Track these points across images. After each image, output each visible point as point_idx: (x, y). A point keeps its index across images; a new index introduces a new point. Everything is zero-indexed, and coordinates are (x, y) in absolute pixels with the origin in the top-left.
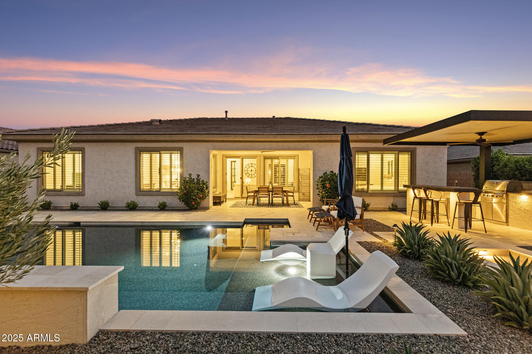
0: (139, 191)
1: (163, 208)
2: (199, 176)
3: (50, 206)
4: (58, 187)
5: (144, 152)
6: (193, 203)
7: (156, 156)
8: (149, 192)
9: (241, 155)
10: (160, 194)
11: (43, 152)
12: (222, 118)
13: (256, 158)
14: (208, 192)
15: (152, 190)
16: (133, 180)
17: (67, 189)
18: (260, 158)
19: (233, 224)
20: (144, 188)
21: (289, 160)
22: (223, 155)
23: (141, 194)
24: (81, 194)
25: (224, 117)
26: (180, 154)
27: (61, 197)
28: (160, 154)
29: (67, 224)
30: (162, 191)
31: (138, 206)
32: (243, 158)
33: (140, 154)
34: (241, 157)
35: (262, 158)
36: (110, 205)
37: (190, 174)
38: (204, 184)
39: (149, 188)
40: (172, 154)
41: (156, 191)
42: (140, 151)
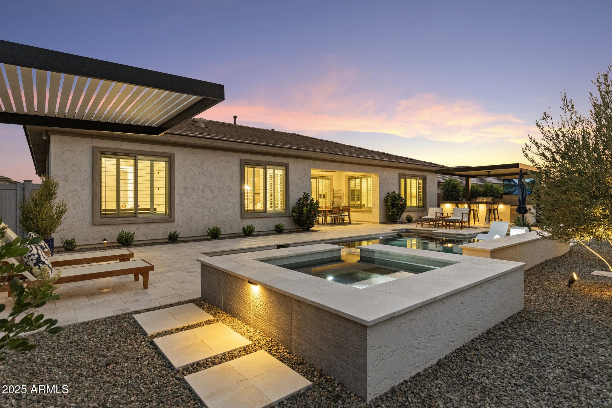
0: (244, 214)
1: (279, 230)
7: (260, 170)
10: (268, 216)
15: (255, 211)
25: (233, 123)
28: (264, 168)
31: (255, 230)
33: (244, 167)
40: (276, 170)
41: (259, 212)
42: (243, 164)
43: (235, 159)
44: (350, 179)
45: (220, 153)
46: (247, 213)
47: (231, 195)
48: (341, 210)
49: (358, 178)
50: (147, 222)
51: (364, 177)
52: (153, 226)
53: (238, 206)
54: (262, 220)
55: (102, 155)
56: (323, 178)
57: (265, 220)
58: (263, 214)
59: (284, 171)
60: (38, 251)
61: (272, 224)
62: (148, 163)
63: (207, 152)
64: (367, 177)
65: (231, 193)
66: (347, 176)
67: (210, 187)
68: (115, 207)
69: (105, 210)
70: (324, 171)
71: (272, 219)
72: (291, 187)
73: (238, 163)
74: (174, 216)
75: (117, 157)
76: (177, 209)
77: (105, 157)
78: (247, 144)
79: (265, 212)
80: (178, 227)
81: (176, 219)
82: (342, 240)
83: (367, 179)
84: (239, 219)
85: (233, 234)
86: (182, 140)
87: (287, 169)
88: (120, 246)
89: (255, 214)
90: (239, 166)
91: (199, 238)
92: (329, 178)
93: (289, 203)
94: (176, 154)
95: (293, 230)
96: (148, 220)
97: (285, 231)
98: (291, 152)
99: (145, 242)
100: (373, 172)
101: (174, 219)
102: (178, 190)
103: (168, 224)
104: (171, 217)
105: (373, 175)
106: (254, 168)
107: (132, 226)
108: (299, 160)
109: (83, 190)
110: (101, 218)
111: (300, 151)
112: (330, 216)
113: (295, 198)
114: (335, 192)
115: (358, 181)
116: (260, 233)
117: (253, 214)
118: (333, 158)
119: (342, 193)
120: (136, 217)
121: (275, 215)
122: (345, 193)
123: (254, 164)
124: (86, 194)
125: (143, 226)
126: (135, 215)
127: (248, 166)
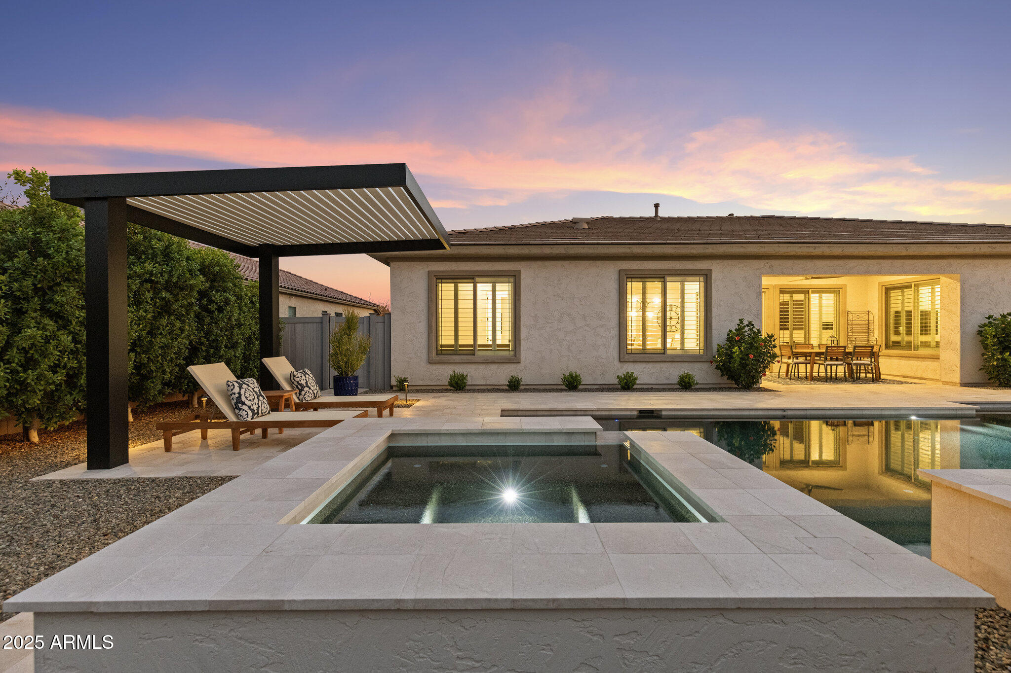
0: (624, 354)
1: (686, 385)
10: (669, 360)
12: (650, 218)
15: (645, 351)
20: (633, 347)
21: (823, 295)
25: (653, 215)
27: (474, 366)
30: (669, 352)
31: (638, 382)
39: (641, 347)
40: (686, 283)
41: (654, 353)
42: (625, 277)
43: (609, 272)
44: (888, 290)
45: (585, 264)
46: (631, 353)
47: (602, 326)
48: (850, 353)
49: (910, 287)
50: (487, 362)
51: (924, 285)
52: (493, 367)
53: (614, 343)
54: (658, 366)
55: (438, 281)
56: (821, 291)
57: (664, 366)
58: (662, 356)
59: (702, 284)
60: (240, 390)
61: (674, 373)
62: (489, 287)
63: (567, 264)
64: (932, 283)
65: (603, 323)
66: (881, 285)
67: (570, 314)
68: (453, 343)
69: (442, 346)
70: (812, 278)
71: (676, 364)
72: (715, 311)
73: (615, 276)
74: (520, 355)
75: (455, 281)
76: (524, 345)
77: (441, 283)
78: (623, 246)
79: (664, 353)
80: (526, 370)
81: (523, 359)
82: (789, 413)
83: (933, 289)
84: (616, 363)
85: (606, 384)
86: (525, 251)
87: (707, 281)
88: (451, 390)
89: (645, 356)
90: (617, 282)
91: (554, 387)
92: (836, 291)
93: (711, 337)
94: (522, 271)
95: (720, 386)
96: (487, 360)
97: (697, 387)
98: (710, 250)
99: (485, 387)
100: (942, 271)
101: (520, 359)
102: (524, 320)
103: (513, 366)
104: (516, 357)
105: (943, 279)
106: (644, 282)
107: (469, 366)
108: (730, 262)
109: (420, 322)
110: (437, 355)
111: (729, 245)
112: (820, 364)
113: (722, 329)
114: (850, 317)
115: (909, 293)
116: (654, 387)
117: (642, 355)
118: (814, 251)
119: (871, 318)
120: (474, 355)
121: (686, 358)
122: (876, 317)
123: (644, 277)
124: (422, 327)
125: (482, 367)
126: (472, 353)
127: (633, 280)
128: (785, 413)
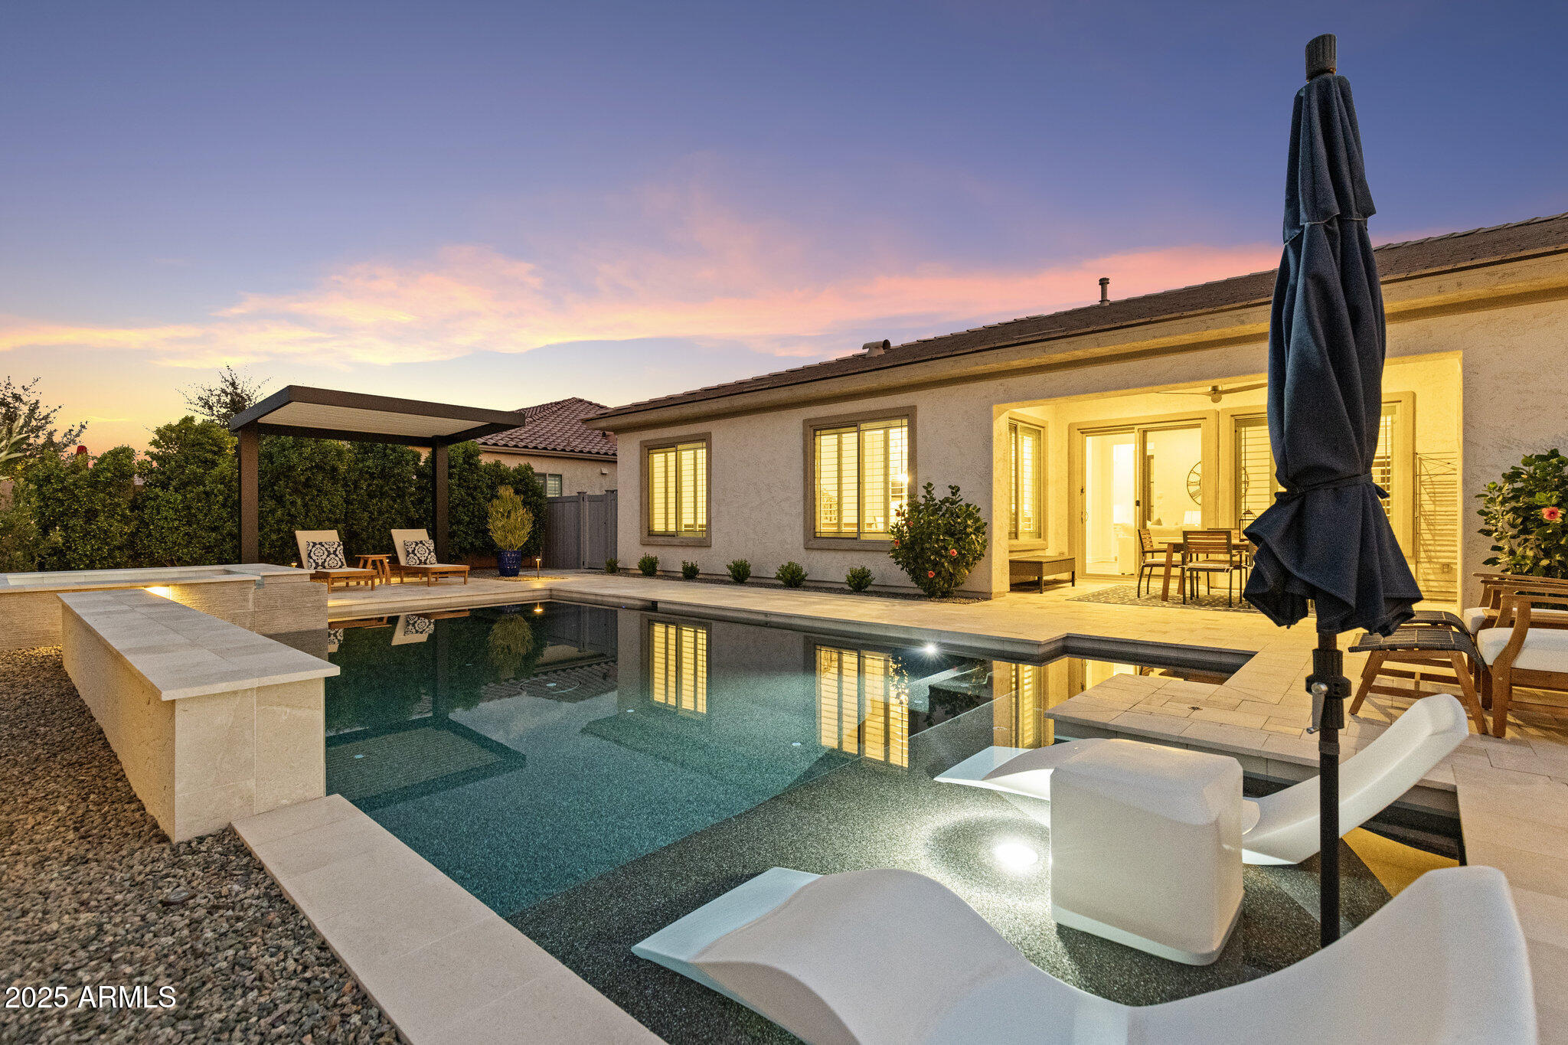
0: (813, 540)
1: (859, 585)
2: (958, 490)
3: (655, 570)
4: (672, 528)
5: (823, 432)
6: (931, 574)
7: (850, 439)
8: (831, 540)
9: (1139, 418)
10: (858, 548)
11: (649, 450)
13: (1198, 426)
14: (986, 544)
16: (800, 508)
17: (686, 531)
18: (1214, 426)
19: (1008, 648)
20: (824, 529)
22: (1070, 426)
23: (815, 546)
24: (702, 542)
26: (909, 426)
27: (672, 550)
28: (858, 432)
29: (639, 603)
30: (863, 537)
32: (1145, 432)
33: (815, 435)
34: (1137, 427)
35: (1226, 425)
36: (753, 572)
37: (930, 485)
38: (970, 515)
39: (835, 529)
40: (891, 430)
41: (848, 537)
89: (838, 542)
117: (835, 541)
128: (768, 619)
